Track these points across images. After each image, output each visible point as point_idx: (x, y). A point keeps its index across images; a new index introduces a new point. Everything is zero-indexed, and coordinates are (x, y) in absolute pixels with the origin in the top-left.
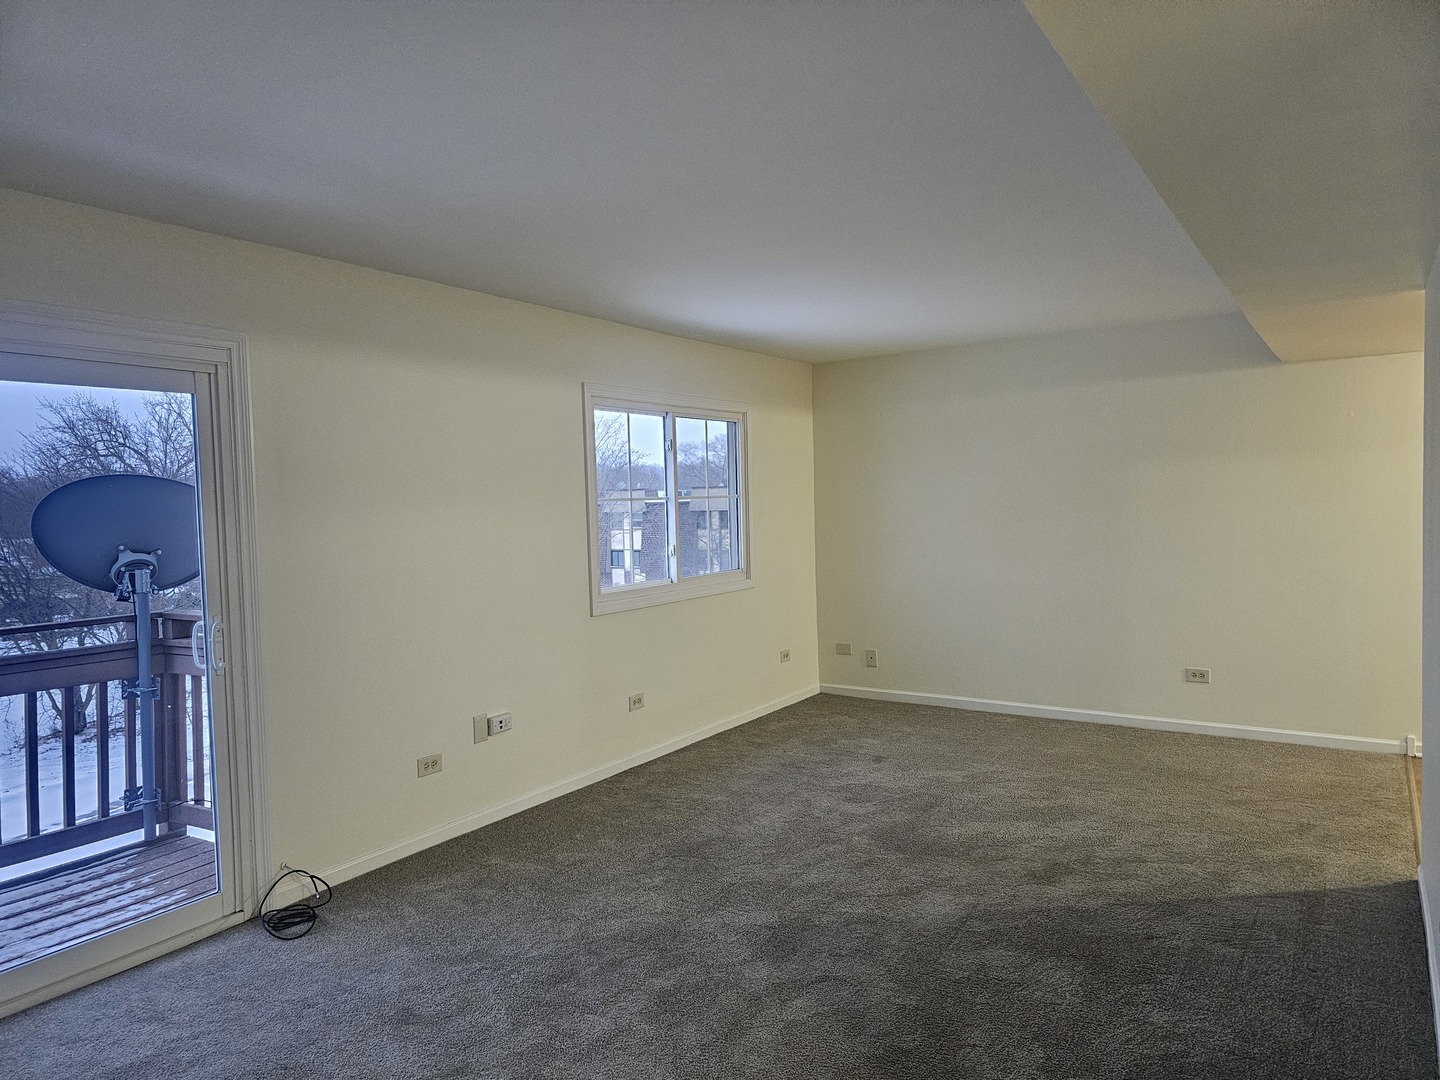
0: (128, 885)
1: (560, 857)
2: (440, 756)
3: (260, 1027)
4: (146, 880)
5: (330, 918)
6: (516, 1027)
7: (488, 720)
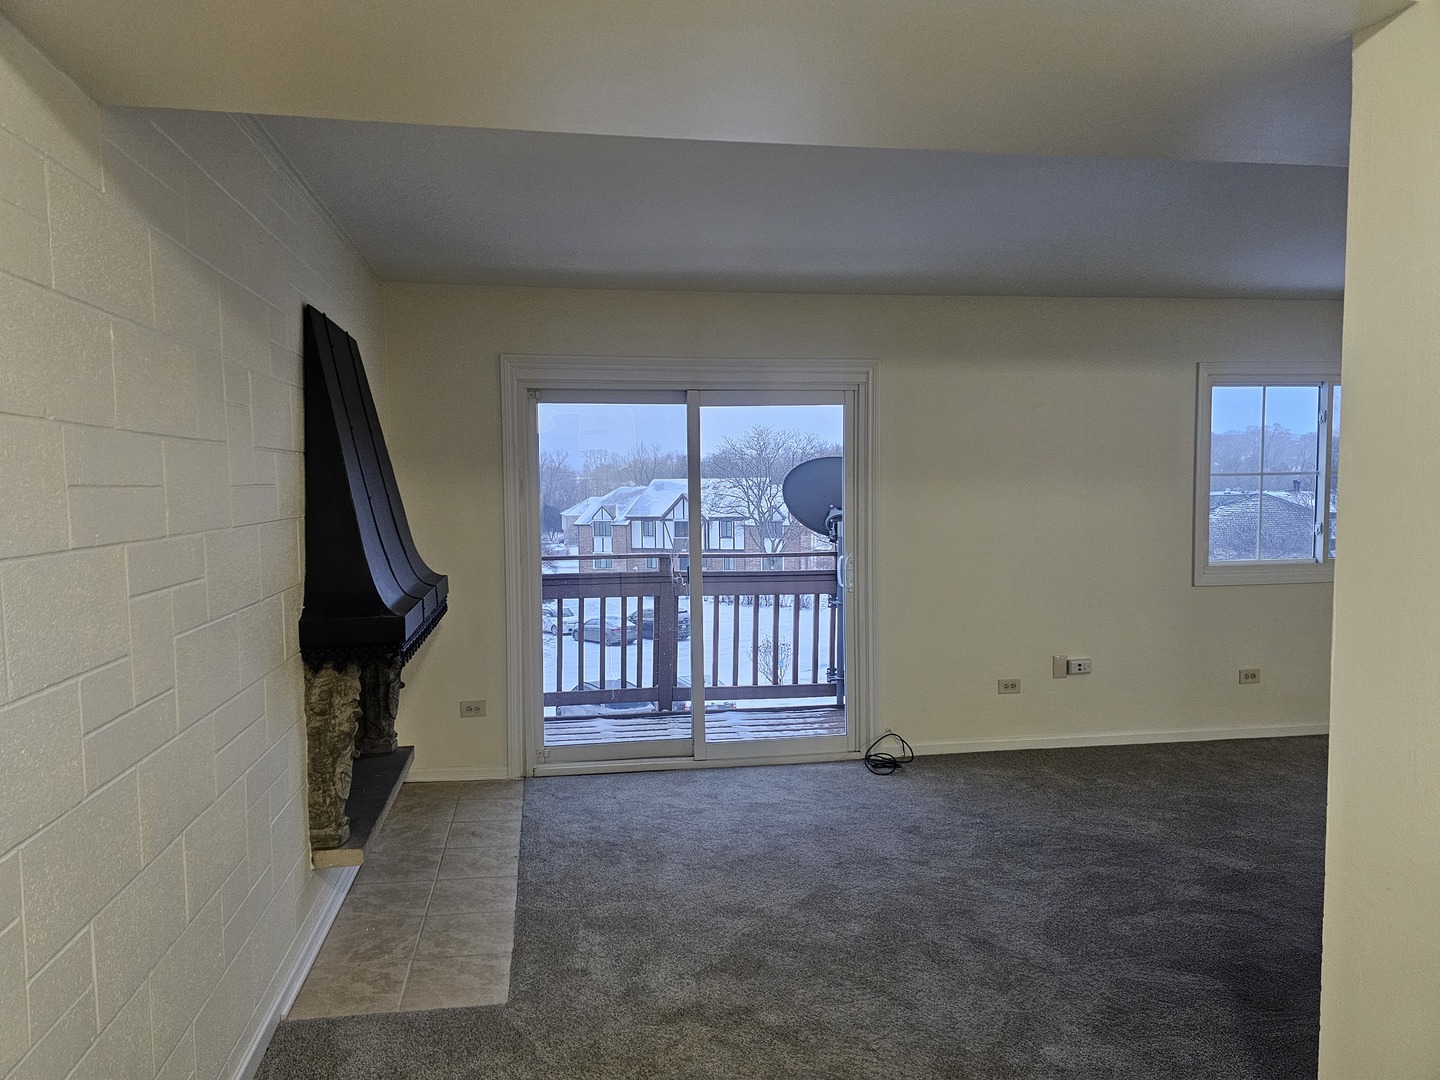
0: (816, 726)
1: (1100, 781)
2: (1019, 681)
3: (832, 809)
4: (826, 725)
5: (908, 770)
6: (975, 856)
7: (1068, 662)
